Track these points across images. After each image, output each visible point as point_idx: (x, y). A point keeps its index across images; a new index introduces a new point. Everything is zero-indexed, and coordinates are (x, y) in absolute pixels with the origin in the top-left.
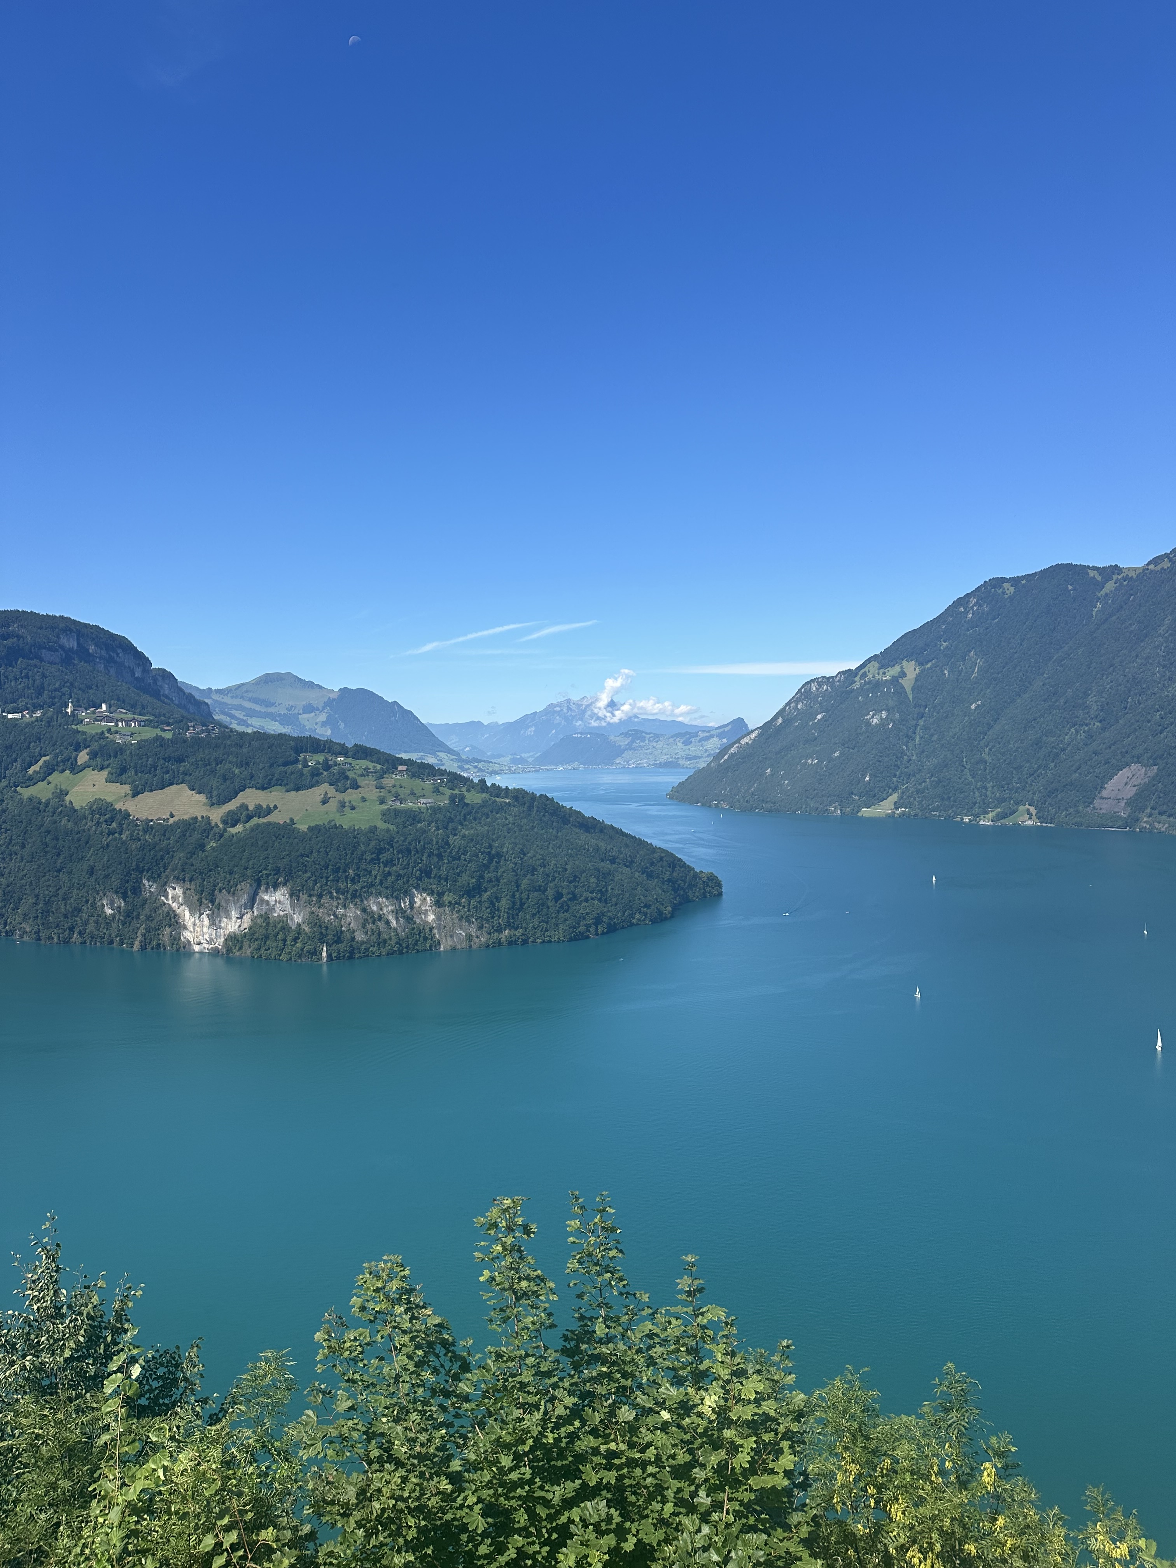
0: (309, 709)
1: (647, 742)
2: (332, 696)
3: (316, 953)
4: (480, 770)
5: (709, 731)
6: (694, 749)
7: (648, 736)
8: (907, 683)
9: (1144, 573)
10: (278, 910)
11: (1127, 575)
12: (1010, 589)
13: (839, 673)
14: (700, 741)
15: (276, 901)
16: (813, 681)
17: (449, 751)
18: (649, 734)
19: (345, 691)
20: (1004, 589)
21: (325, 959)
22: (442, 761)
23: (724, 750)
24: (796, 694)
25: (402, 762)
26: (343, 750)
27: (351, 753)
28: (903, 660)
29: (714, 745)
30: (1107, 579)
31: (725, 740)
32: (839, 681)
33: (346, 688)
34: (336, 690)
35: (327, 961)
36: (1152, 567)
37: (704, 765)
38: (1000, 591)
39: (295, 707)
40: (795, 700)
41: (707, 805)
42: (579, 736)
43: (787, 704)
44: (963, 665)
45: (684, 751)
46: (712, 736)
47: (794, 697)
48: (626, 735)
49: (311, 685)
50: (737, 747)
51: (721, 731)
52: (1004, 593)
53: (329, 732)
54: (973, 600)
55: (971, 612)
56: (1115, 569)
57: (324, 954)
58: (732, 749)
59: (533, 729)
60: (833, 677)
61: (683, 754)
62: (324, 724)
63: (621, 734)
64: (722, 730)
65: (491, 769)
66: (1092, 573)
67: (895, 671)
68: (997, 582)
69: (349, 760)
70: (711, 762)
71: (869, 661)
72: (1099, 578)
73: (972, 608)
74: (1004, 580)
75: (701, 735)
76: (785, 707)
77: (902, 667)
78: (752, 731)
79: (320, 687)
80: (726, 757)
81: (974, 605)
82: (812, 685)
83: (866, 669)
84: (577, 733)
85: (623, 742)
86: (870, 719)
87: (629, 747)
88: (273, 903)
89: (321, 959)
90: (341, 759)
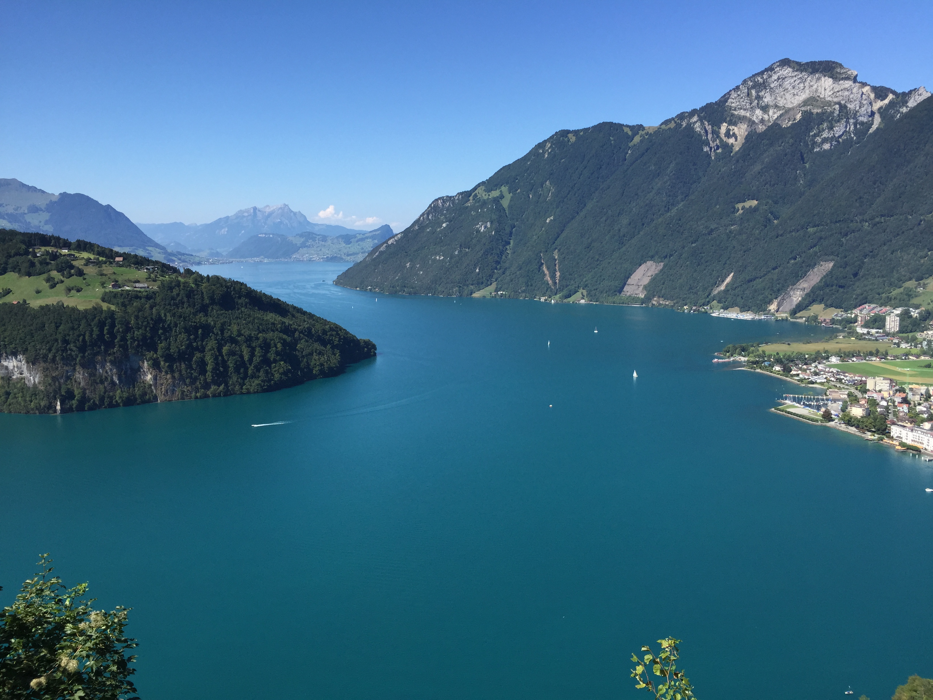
0: (34, 209)
1: (317, 241)
2: (54, 199)
3: (51, 407)
4: (184, 261)
5: (363, 234)
6: (354, 248)
7: (318, 237)
8: (505, 203)
9: (658, 132)
10: (16, 373)
11: (648, 132)
12: (573, 139)
13: (458, 193)
14: (357, 241)
15: (14, 367)
16: (439, 198)
17: (157, 245)
18: (319, 235)
19: (64, 195)
20: (568, 138)
21: (59, 412)
22: (150, 254)
23: (376, 249)
24: (428, 208)
25: (118, 255)
26: (67, 244)
27: (73, 246)
28: (502, 186)
29: (369, 245)
30: (635, 134)
31: (376, 241)
32: (458, 199)
33: (65, 193)
34: (57, 193)
35: (60, 413)
36: (663, 127)
37: (362, 259)
38: (566, 139)
39: (21, 208)
40: (427, 212)
41: (364, 289)
42: (264, 236)
43: (421, 216)
44: (542, 191)
45: (346, 248)
46: (367, 238)
47: (426, 210)
48: (301, 236)
49: (34, 189)
50: (386, 246)
51: (373, 235)
52: (569, 141)
53: (52, 230)
54: (549, 145)
55: (547, 153)
56: (641, 127)
57: (58, 407)
58: (382, 248)
59: (226, 229)
60: (453, 196)
61: (345, 251)
62: (46, 223)
63: (297, 235)
64: (374, 233)
65: (192, 261)
66: (626, 130)
67: (495, 194)
68: (565, 133)
69: (72, 252)
70: (366, 257)
71: (479, 185)
72: (630, 133)
73: (548, 150)
74: (568, 132)
75: (359, 237)
76: (420, 217)
77: (501, 191)
78: (397, 235)
79: (43, 192)
80: (377, 254)
81: (549, 148)
82: (439, 201)
83: (477, 192)
84: (262, 234)
85: (298, 241)
86: (479, 227)
87: (303, 245)
88: (12, 368)
89: (55, 411)
90: (65, 251)
